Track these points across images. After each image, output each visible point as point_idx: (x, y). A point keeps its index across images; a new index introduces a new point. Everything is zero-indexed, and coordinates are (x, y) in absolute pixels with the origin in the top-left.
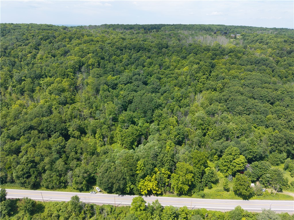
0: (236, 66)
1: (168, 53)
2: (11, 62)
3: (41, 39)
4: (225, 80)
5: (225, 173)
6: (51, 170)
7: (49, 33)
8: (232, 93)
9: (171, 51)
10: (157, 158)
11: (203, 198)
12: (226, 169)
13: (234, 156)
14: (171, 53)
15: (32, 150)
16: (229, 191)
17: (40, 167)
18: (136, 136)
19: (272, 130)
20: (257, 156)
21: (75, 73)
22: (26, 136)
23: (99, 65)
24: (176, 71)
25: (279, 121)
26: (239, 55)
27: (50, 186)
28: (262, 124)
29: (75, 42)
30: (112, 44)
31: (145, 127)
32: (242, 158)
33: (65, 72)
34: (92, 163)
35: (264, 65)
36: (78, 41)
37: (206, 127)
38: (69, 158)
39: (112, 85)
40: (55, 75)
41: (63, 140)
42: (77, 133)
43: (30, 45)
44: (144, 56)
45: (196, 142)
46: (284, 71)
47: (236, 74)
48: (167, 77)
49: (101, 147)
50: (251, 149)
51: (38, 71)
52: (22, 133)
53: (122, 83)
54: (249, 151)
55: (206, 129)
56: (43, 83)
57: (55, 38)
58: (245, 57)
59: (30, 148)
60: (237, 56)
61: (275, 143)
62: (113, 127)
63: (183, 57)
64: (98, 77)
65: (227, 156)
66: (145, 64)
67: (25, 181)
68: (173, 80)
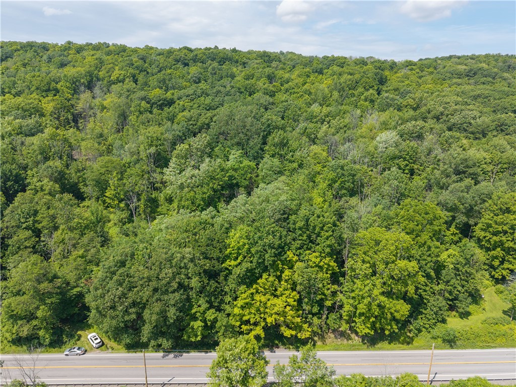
39: (159, 103)
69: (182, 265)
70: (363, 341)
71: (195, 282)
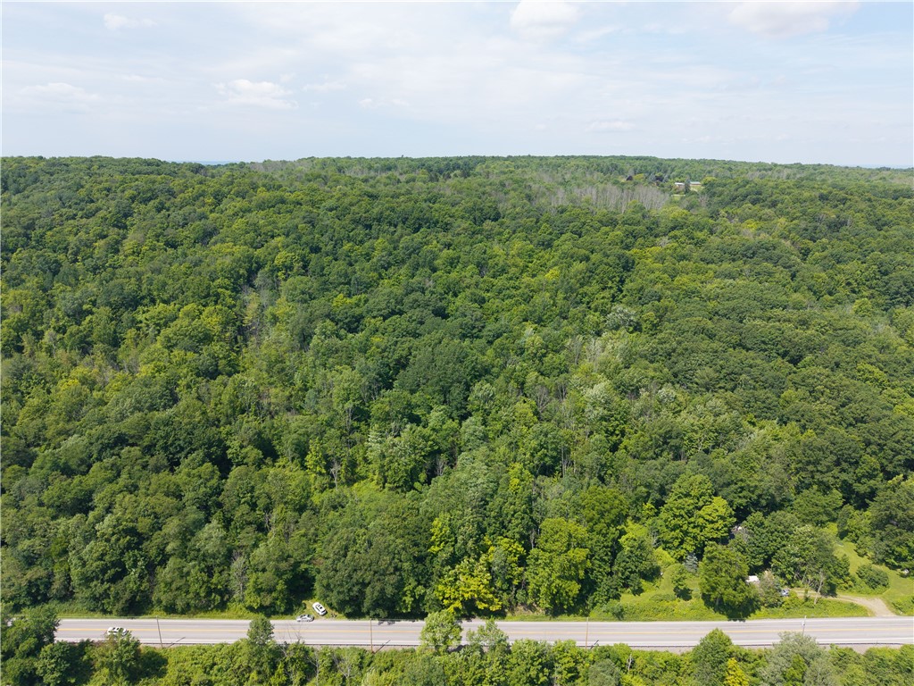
0: (691, 265)
1: (500, 234)
2: (47, 263)
3: (133, 199)
4: (664, 302)
5: (677, 548)
6: (183, 555)
7: (154, 182)
8: (685, 334)
9: (508, 227)
10: (485, 509)
11: (620, 620)
12: (677, 538)
13: (698, 499)
14: (509, 233)
15: (127, 499)
16: (690, 598)
17: (151, 548)
18: (423, 453)
19: (797, 429)
20: (761, 500)
21: (236, 290)
22: (108, 461)
23: (305, 267)
24: (526, 279)
25: (816, 407)
26: (700, 235)
27: (180, 604)
28: (769, 415)
29: (231, 205)
30: (340, 211)
31: (446, 430)
32: (719, 505)
33: (208, 287)
34: (303, 531)
35: (767, 260)
36: (239, 203)
37: (618, 425)
38: (233, 523)
39: (347, 321)
40: (181, 297)
41: (213, 471)
42: (253, 453)
43: (101, 214)
44: (434, 243)
45: (592, 469)
46: (823, 275)
47: (692, 285)
48: (501, 296)
49: (322, 492)
50: (741, 480)
51: (130, 286)
52: (95, 456)
53: (375, 313)
54: (737, 486)
55: (617, 432)
56: (146, 319)
57: (172, 194)
58: (715, 241)
59: (120, 496)
60: (693, 239)
61: (809, 463)
62: (356, 435)
63: (543, 243)
64: (306, 301)
65: (679, 501)
66: (436, 262)
67: (105, 590)
68: (518, 303)
69: (396, 552)
70: (546, 613)
71: (406, 565)
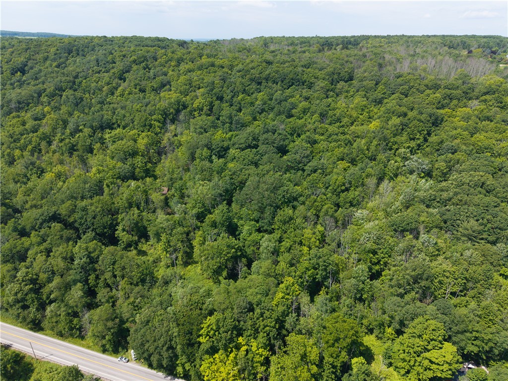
0: (492, 125)
1: (347, 92)
3: (134, 61)
4: (457, 156)
7: (148, 52)
9: (354, 87)
12: (404, 368)
13: (429, 343)
14: (353, 91)
17: (44, 293)
18: (226, 258)
20: (493, 350)
21: (164, 123)
22: (43, 231)
23: (211, 110)
24: (354, 127)
27: (55, 331)
29: (183, 67)
30: (244, 72)
32: (448, 352)
33: (147, 120)
34: (132, 300)
36: (190, 66)
37: (383, 258)
39: (218, 150)
40: (131, 125)
43: (113, 71)
44: (296, 96)
47: (487, 143)
48: (330, 139)
49: (167, 268)
51: (107, 117)
53: (237, 146)
54: (471, 335)
55: (381, 263)
56: (109, 138)
57: (156, 59)
59: (40, 255)
60: (501, 103)
63: (376, 100)
64: (201, 133)
65: (412, 340)
66: (294, 111)
67: (19, 314)
68: (339, 147)
